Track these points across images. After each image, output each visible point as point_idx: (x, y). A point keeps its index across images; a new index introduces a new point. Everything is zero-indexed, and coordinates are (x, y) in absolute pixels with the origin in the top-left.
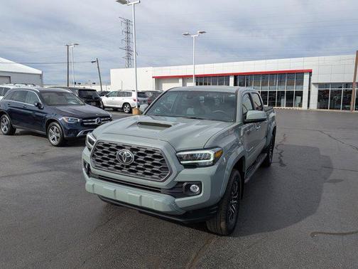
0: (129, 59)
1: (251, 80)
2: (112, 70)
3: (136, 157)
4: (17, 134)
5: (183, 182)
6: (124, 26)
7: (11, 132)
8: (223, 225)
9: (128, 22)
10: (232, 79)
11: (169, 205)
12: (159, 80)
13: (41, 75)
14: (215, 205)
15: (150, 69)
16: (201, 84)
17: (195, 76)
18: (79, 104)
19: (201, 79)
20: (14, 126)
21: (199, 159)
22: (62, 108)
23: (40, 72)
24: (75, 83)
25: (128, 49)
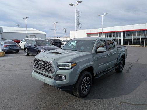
0: (78, 27)
1: (132, 33)
2: (71, 32)
3: (44, 65)
4: (30, 56)
5: (59, 75)
6: (77, 13)
7: (28, 55)
8: (78, 93)
9: (78, 12)
10: (122, 34)
11: (53, 83)
12: (89, 35)
13: (46, 34)
14: (73, 85)
15: (86, 30)
16: (108, 37)
17: (103, 32)
18: (50, 45)
19: (108, 34)
20: (29, 53)
21: (66, 66)
22: (43, 47)
23: (45, 33)
24: (58, 37)
25: (78, 23)
